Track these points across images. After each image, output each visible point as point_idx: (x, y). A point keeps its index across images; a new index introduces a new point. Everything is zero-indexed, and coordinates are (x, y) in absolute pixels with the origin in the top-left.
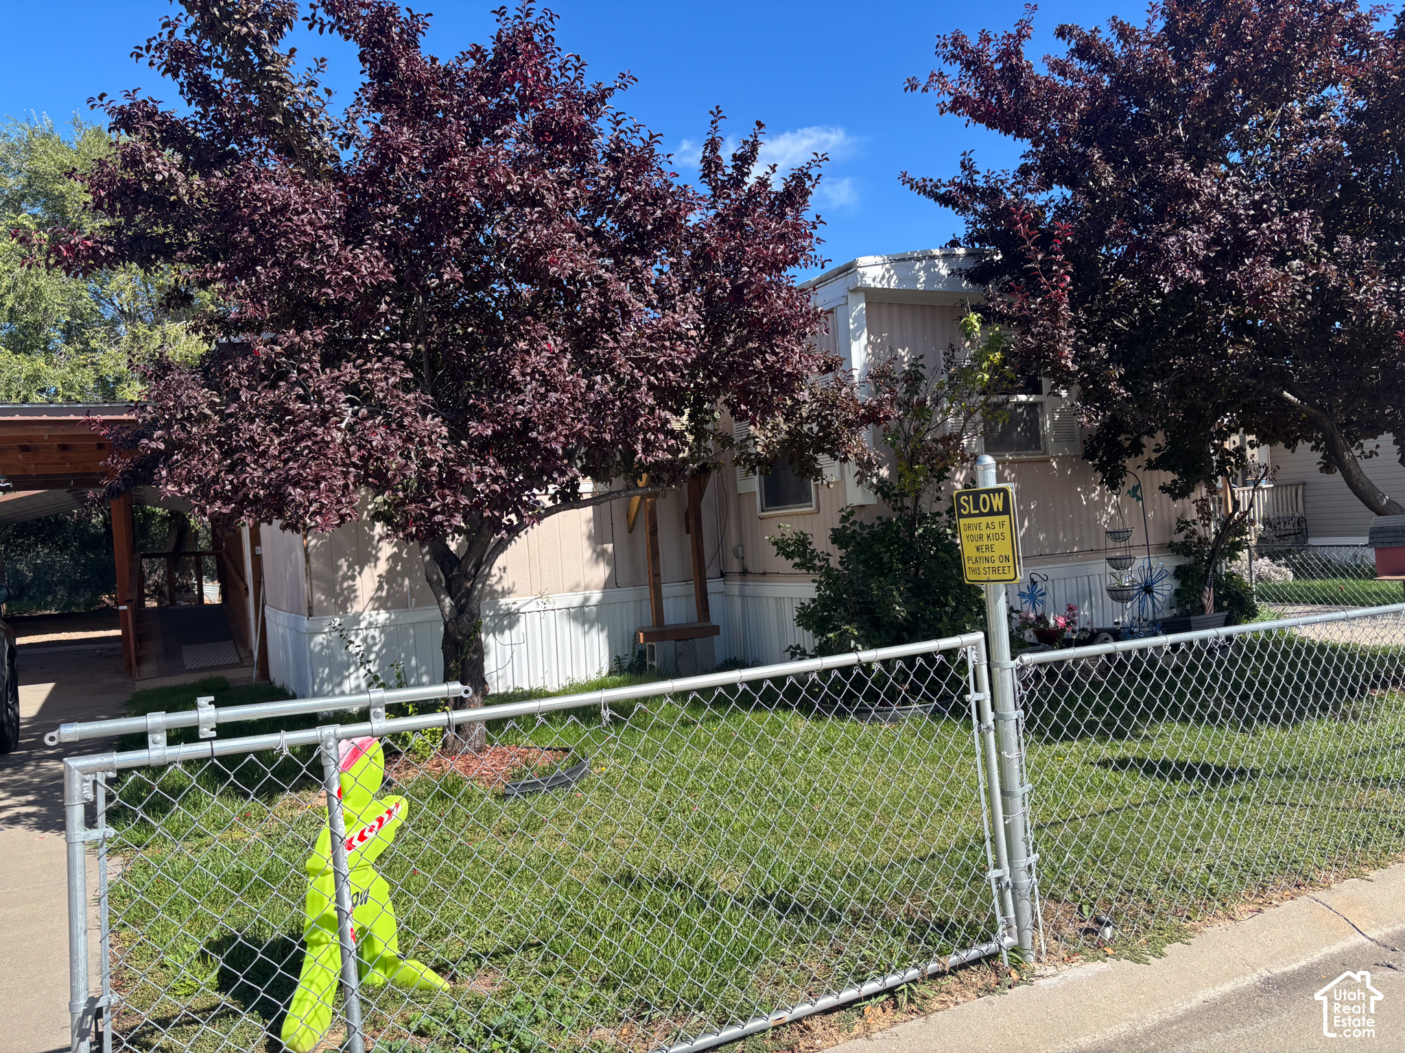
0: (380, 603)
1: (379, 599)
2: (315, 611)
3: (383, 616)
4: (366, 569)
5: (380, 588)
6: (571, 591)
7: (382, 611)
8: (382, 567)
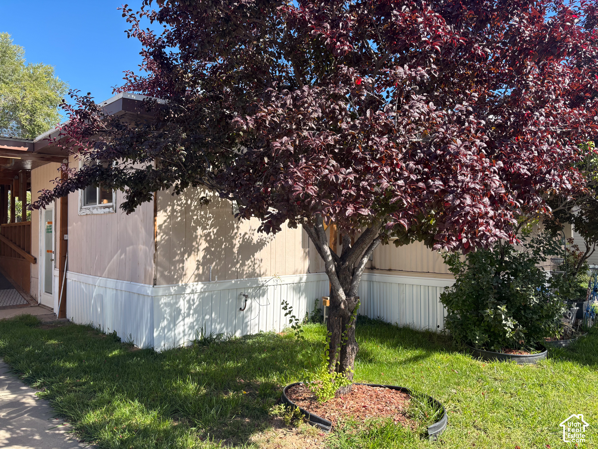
0: (199, 278)
1: (198, 275)
2: (157, 283)
3: (200, 286)
4: (192, 256)
5: (198, 268)
6: (294, 274)
7: (200, 283)
8: (201, 254)
